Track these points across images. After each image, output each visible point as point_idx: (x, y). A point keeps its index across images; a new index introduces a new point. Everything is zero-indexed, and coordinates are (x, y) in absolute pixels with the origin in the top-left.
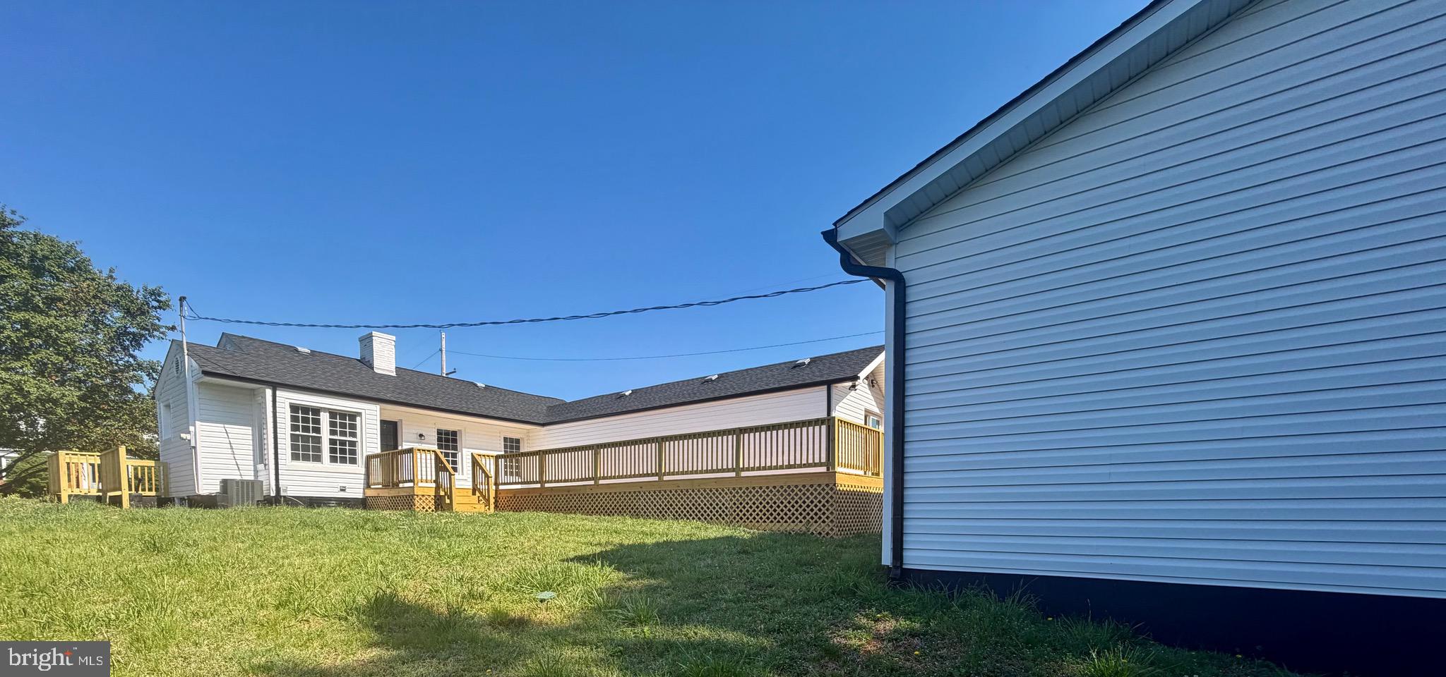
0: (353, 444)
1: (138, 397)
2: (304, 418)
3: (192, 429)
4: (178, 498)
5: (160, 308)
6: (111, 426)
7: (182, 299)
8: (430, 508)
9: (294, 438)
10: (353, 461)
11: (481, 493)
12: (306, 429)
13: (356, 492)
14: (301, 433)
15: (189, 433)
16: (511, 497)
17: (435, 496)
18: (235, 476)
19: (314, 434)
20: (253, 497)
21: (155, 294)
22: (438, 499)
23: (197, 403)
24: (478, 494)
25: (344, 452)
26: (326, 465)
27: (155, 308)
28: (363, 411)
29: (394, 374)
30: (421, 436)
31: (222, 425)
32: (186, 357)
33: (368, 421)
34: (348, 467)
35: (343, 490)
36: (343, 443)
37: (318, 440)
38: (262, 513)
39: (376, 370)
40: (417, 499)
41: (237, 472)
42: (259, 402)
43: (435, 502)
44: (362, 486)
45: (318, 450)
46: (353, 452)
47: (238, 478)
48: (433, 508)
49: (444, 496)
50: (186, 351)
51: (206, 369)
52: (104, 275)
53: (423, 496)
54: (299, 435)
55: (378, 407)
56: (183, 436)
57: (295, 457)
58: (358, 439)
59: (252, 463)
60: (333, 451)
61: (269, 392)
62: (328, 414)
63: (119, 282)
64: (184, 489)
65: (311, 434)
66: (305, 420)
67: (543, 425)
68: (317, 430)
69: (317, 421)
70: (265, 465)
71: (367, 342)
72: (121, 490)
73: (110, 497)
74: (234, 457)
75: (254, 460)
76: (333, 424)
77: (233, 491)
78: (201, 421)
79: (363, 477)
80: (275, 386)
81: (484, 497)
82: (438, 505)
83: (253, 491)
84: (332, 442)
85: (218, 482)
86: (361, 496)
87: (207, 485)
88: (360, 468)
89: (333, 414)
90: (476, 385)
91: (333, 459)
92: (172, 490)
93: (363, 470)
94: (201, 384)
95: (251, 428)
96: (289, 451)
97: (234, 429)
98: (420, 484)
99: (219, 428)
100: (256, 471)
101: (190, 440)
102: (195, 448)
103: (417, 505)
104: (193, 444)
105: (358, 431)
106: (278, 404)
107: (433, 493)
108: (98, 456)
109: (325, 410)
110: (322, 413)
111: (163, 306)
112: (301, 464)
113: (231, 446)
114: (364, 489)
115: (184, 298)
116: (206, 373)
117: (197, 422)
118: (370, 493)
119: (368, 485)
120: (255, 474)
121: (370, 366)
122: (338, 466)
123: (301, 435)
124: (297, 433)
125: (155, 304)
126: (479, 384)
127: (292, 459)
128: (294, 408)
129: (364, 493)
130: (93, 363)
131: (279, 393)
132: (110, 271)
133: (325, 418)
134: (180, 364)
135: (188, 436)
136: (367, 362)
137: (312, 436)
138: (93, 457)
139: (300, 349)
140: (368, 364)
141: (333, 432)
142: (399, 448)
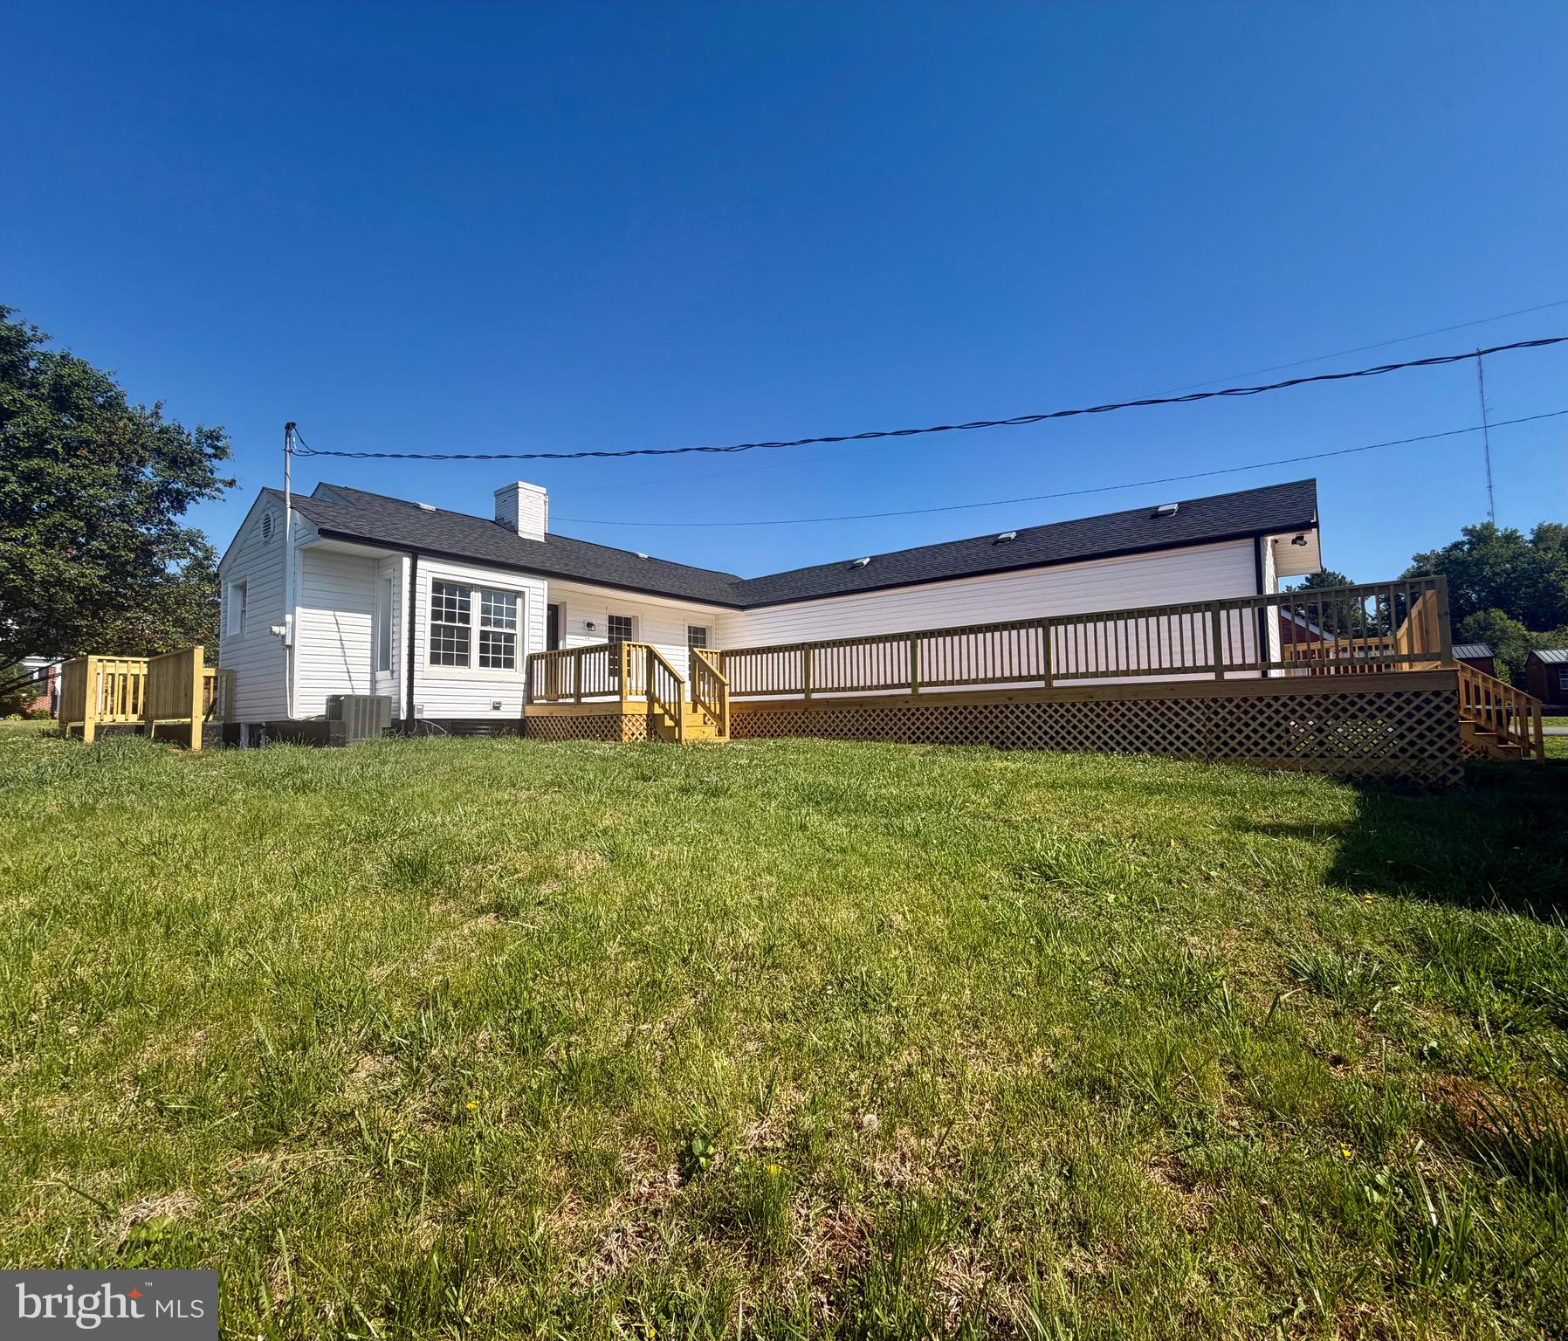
0: (510, 638)
1: (170, 579)
2: (449, 598)
3: (289, 618)
4: (246, 724)
5: (215, 456)
6: (138, 619)
7: (290, 426)
8: (641, 734)
9: (435, 630)
10: (509, 664)
11: (708, 709)
12: (450, 617)
13: (513, 710)
14: (444, 623)
15: (284, 624)
16: (749, 715)
17: (647, 716)
18: (343, 690)
19: (461, 625)
20: (377, 725)
21: (213, 437)
22: (651, 720)
23: (299, 579)
24: (701, 710)
25: (498, 653)
26: (475, 672)
27: (210, 456)
28: (526, 590)
29: (542, 540)
30: (590, 625)
31: (332, 613)
32: (289, 510)
33: (532, 604)
34: (501, 673)
35: (496, 707)
36: (497, 637)
37: (466, 633)
38: (394, 747)
39: (520, 534)
40: (626, 721)
41: (348, 684)
42: (387, 577)
43: (647, 725)
44: (521, 701)
45: (465, 647)
46: (510, 650)
47: (349, 692)
48: (645, 733)
49: (663, 715)
50: (289, 503)
51: (324, 527)
52: (148, 412)
53: (633, 716)
54: (453, 627)
55: (546, 583)
56: (276, 629)
57: (435, 660)
58: (518, 631)
59: (368, 669)
60: (484, 648)
61: (407, 562)
62: (480, 595)
63: (165, 423)
64: (260, 710)
65: (457, 624)
66: (451, 604)
67: (743, 608)
68: (465, 618)
69: (466, 606)
70: (392, 672)
71: (508, 496)
72: (191, 718)
73: (158, 728)
74: (345, 661)
75: (372, 666)
76: (485, 610)
77: (349, 717)
78: (304, 606)
79: (522, 687)
80: (416, 553)
81: (714, 715)
82: (651, 729)
83: (378, 715)
84: (484, 636)
85: (324, 700)
86: (518, 716)
87: (306, 705)
88: (518, 675)
89: (487, 593)
90: (637, 556)
91: (484, 662)
92: (239, 711)
93: (523, 678)
94: (308, 552)
95: (370, 616)
96: (428, 651)
97: (345, 618)
98: (630, 698)
99: (327, 616)
100: (374, 682)
101: (284, 637)
102: (291, 647)
103: (626, 729)
104: (288, 642)
105: (518, 620)
106: (417, 580)
107: (645, 711)
108: (145, 662)
109: (478, 588)
110: (473, 594)
111: (220, 453)
112: (442, 670)
113: (342, 644)
114: (523, 706)
115: (294, 425)
116: (324, 533)
117: (298, 609)
118: (531, 711)
119: (529, 699)
120: (372, 685)
121: (514, 529)
122: (491, 673)
123: (444, 626)
124: (439, 622)
125: (210, 451)
126: (642, 555)
127: (431, 663)
128: (438, 586)
129: (523, 711)
130: (123, 530)
131: (421, 564)
132: (157, 406)
133: (476, 599)
134: (272, 523)
135: (282, 630)
136: (506, 524)
137: (458, 627)
138: (138, 665)
139: (422, 505)
140: (508, 527)
141: (485, 622)
142: (561, 643)
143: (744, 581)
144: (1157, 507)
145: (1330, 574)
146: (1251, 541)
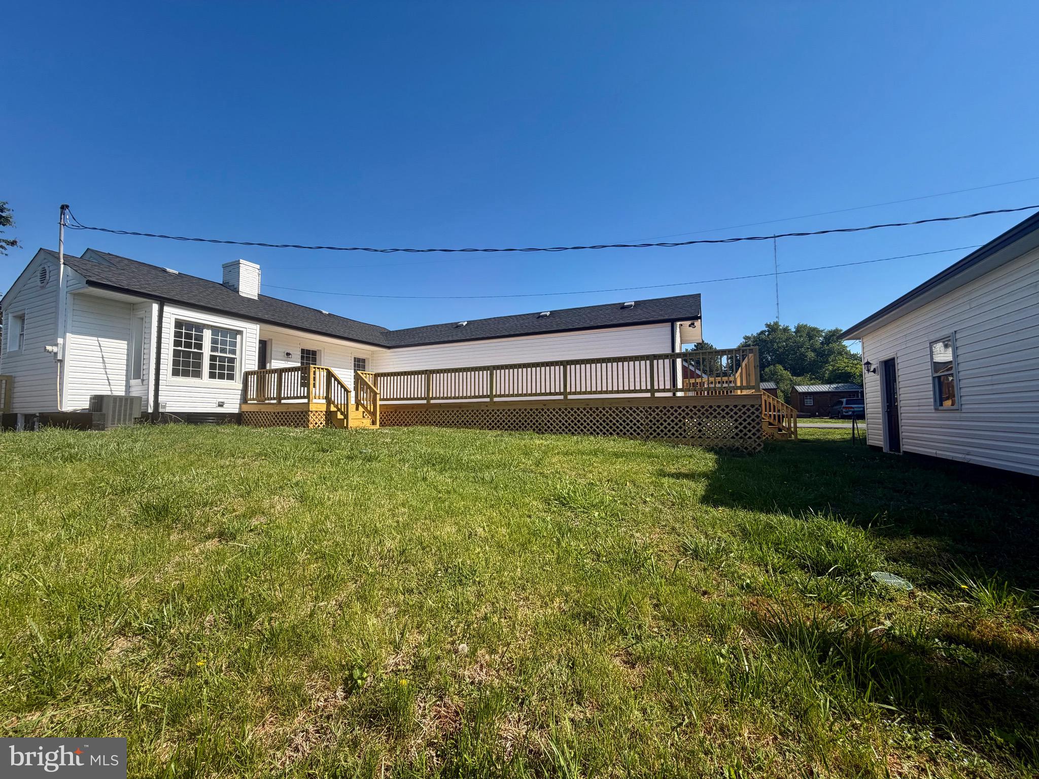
0: (232, 360)
2: (188, 333)
3: (60, 341)
4: (22, 414)
7: (64, 207)
8: (321, 423)
9: (176, 353)
10: (231, 377)
11: (365, 408)
12: (188, 345)
13: (232, 407)
14: (183, 349)
15: (56, 345)
16: (392, 412)
17: (326, 412)
18: (104, 391)
19: (196, 350)
20: (131, 415)
22: (328, 415)
23: (70, 315)
24: (361, 409)
25: (222, 369)
26: (205, 381)
28: (244, 330)
29: (256, 298)
30: (288, 354)
31: (96, 339)
32: (62, 265)
33: (248, 339)
34: (225, 383)
35: (221, 405)
36: (222, 359)
37: (199, 356)
38: (142, 431)
39: (241, 294)
40: (312, 415)
41: (108, 388)
42: (141, 316)
43: (326, 418)
44: (238, 401)
45: (199, 365)
46: (231, 368)
47: (109, 393)
48: (324, 423)
49: (336, 412)
50: (62, 261)
51: (91, 279)
53: (316, 412)
54: (180, 350)
55: (258, 326)
56: (49, 348)
57: (175, 373)
58: (238, 356)
59: (124, 378)
60: (212, 366)
61: (155, 307)
62: (210, 331)
64: (35, 404)
65: (193, 350)
66: (189, 336)
67: (389, 348)
68: (200, 347)
69: (199, 338)
70: (143, 380)
71: (233, 269)
74: (106, 372)
75: (127, 375)
76: (214, 341)
77: (108, 410)
78: (73, 333)
79: (240, 392)
80: (163, 301)
81: (369, 412)
82: (329, 420)
83: (131, 409)
84: (213, 358)
85: (88, 398)
86: (236, 411)
87: (73, 401)
88: (237, 384)
89: (215, 330)
90: (321, 312)
91: (212, 376)
92: (17, 405)
93: (240, 386)
94: (76, 295)
95: (126, 342)
96: (170, 367)
97: (108, 343)
98: (315, 401)
99: (92, 341)
100: (128, 386)
101: (56, 354)
102: (61, 361)
103: (311, 420)
104: (59, 357)
106: (164, 320)
107: (324, 409)
109: (208, 327)
110: (205, 330)
112: (181, 380)
113: (103, 360)
114: (240, 404)
115: (67, 207)
116: (91, 283)
117: (68, 335)
118: (246, 408)
119: (244, 400)
120: (126, 389)
121: (236, 290)
122: (217, 382)
123: (183, 351)
124: (180, 348)
126: (324, 312)
127: (173, 375)
128: (179, 324)
129: (240, 408)
131: (166, 309)
133: (207, 335)
134: (47, 273)
135: (55, 349)
136: (231, 286)
137: (193, 352)
139: (168, 270)
140: (232, 288)
141: (214, 349)
142: (268, 365)
143: (390, 332)
144: (624, 303)
145: (705, 344)
146: (669, 324)
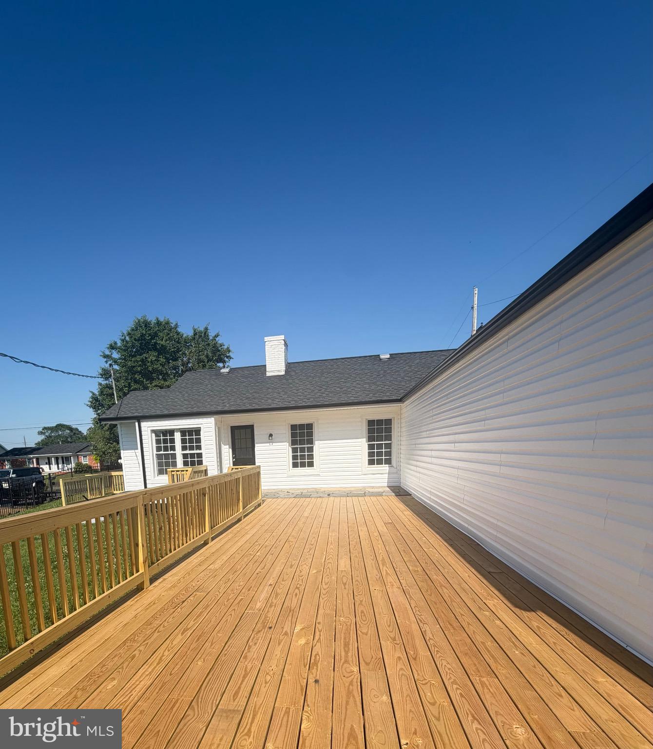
0: (199, 455)
9: (159, 457)
12: (166, 449)
19: (172, 452)
28: (203, 426)
30: (271, 436)
33: (205, 434)
36: (192, 456)
37: (174, 457)
39: (267, 374)
58: (203, 450)
60: (185, 463)
61: (137, 424)
62: (179, 433)
66: (165, 441)
67: (400, 400)
69: (172, 441)
76: (183, 441)
80: (139, 419)
84: (184, 456)
89: (183, 432)
96: (155, 469)
105: (202, 444)
106: (143, 430)
109: (178, 430)
110: (175, 434)
123: (163, 454)
124: (161, 452)
127: (158, 474)
128: (156, 432)
131: (142, 424)
133: (178, 436)
137: (170, 454)
141: (184, 448)
